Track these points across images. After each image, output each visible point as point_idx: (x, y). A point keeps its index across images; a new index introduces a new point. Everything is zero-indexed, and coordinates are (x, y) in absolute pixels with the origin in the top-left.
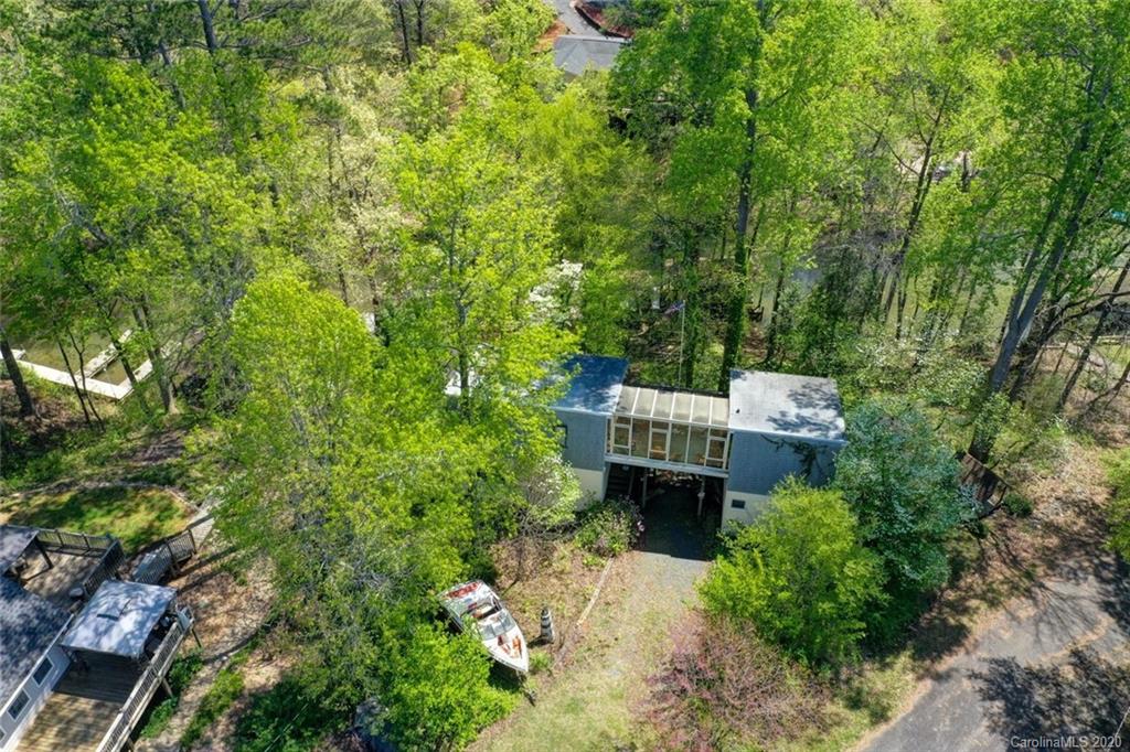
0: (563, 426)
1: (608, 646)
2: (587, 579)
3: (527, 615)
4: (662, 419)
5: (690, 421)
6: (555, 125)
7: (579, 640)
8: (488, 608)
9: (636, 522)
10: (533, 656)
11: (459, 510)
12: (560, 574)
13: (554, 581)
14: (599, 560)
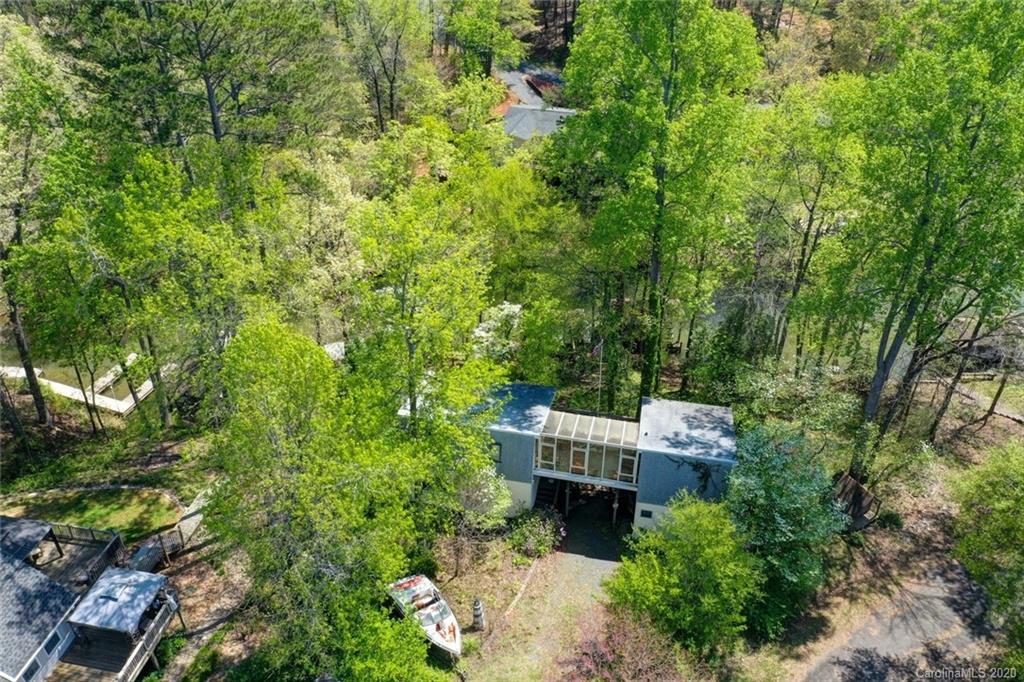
0: (496, 444)
1: (530, 634)
2: (515, 577)
3: (462, 605)
4: (581, 439)
5: (605, 442)
6: (501, 187)
7: (504, 628)
8: (429, 599)
9: (559, 529)
10: (466, 641)
11: (404, 513)
12: (492, 572)
13: (487, 577)
14: (526, 559)
